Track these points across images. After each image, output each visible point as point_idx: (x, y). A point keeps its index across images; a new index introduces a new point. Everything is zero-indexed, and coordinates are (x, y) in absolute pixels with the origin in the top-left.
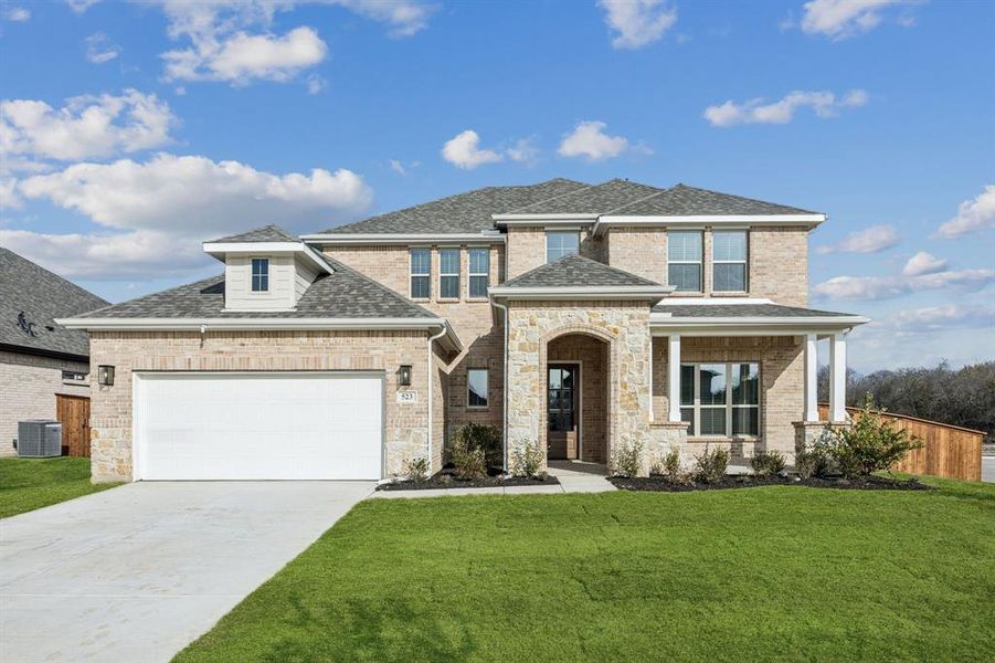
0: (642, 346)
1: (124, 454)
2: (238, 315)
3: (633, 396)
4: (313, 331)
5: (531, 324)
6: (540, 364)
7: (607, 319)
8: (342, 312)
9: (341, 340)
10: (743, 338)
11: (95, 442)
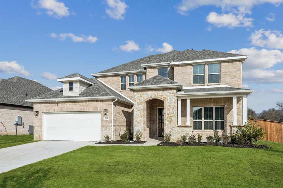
0: (174, 102)
1: (41, 133)
2: (65, 97)
3: (170, 117)
4: (83, 101)
5: (141, 97)
6: (143, 108)
7: (163, 94)
8: (90, 95)
9: (90, 103)
10: (218, 98)
11: (34, 130)
